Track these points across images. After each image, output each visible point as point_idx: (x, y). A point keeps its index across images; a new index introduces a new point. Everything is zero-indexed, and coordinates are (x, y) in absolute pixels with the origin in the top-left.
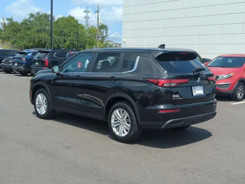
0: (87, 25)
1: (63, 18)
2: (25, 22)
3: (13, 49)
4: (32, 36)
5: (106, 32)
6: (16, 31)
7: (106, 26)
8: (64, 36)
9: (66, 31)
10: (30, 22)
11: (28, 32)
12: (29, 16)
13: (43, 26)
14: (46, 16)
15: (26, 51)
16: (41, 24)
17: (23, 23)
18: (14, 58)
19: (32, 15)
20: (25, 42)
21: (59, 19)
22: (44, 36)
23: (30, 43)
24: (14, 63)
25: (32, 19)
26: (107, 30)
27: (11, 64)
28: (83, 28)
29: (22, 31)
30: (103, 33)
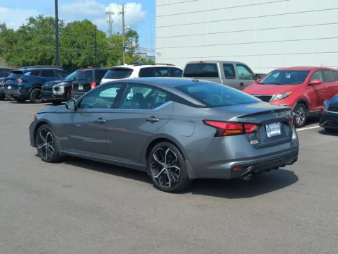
0: (110, 31)
1: (75, 23)
2: (23, 30)
3: (7, 68)
4: (34, 48)
5: (136, 42)
6: (11, 43)
7: (136, 33)
8: (78, 47)
9: (80, 40)
10: (29, 29)
11: (28, 43)
12: (28, 22)
13: (48, 36)
14: (51, 19)
15: (22, 69)
16: (45, 32)
17: (20, 31)
18: (6, 80)
19: (32, 20)
20: (24, 57)
21: (69, 24)
22: (50, 47)
23: (31, 58)
24: (6, 86)
25: (32, 25)
26: (137, 38)
27: (3, 88)
28: (103, 35)
29: (18, 43)
30: (131, 43)
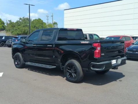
0: (48, 23)
1: (36, 20)
2: (17, 22)
3: (12, 36)
4: (21, 29)
5: (57, 26)
6: (13, 27)
7: (57, 23)
8: (37, 28)
9: (37, 26)
10: (20, 22)
11: (19, 27)
12: (19, 19)
13: (26, 24)
14: (27, 18)
15: (17, 36)
16: (25, 23)
18: (12, 40)
19: (20, 19)
20: (17, 32)
21: (33, 20)
22: (27, 28)
23: (20, 32)
24: (12, 42)
25: (20, 21)
26: (57, 25)
27: (10, 43)
28: (45, 24)
29: (16, 26)
30: (55, 26)
